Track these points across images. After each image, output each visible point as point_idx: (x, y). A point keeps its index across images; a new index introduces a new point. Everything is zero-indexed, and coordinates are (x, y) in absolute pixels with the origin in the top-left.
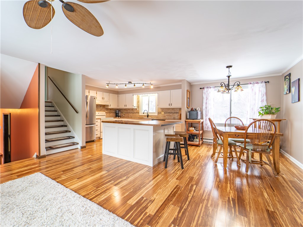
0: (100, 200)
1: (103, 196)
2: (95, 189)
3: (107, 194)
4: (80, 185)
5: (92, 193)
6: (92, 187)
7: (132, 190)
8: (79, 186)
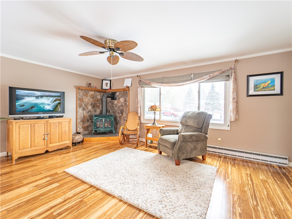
0: (83, 186)
1: (79, 190)
2: (85, 199)
3: (73, 193)
4: (104, 205)
5: (89, 194)
6: (88, 202)
7: (40, 198)
8: (106, 204)
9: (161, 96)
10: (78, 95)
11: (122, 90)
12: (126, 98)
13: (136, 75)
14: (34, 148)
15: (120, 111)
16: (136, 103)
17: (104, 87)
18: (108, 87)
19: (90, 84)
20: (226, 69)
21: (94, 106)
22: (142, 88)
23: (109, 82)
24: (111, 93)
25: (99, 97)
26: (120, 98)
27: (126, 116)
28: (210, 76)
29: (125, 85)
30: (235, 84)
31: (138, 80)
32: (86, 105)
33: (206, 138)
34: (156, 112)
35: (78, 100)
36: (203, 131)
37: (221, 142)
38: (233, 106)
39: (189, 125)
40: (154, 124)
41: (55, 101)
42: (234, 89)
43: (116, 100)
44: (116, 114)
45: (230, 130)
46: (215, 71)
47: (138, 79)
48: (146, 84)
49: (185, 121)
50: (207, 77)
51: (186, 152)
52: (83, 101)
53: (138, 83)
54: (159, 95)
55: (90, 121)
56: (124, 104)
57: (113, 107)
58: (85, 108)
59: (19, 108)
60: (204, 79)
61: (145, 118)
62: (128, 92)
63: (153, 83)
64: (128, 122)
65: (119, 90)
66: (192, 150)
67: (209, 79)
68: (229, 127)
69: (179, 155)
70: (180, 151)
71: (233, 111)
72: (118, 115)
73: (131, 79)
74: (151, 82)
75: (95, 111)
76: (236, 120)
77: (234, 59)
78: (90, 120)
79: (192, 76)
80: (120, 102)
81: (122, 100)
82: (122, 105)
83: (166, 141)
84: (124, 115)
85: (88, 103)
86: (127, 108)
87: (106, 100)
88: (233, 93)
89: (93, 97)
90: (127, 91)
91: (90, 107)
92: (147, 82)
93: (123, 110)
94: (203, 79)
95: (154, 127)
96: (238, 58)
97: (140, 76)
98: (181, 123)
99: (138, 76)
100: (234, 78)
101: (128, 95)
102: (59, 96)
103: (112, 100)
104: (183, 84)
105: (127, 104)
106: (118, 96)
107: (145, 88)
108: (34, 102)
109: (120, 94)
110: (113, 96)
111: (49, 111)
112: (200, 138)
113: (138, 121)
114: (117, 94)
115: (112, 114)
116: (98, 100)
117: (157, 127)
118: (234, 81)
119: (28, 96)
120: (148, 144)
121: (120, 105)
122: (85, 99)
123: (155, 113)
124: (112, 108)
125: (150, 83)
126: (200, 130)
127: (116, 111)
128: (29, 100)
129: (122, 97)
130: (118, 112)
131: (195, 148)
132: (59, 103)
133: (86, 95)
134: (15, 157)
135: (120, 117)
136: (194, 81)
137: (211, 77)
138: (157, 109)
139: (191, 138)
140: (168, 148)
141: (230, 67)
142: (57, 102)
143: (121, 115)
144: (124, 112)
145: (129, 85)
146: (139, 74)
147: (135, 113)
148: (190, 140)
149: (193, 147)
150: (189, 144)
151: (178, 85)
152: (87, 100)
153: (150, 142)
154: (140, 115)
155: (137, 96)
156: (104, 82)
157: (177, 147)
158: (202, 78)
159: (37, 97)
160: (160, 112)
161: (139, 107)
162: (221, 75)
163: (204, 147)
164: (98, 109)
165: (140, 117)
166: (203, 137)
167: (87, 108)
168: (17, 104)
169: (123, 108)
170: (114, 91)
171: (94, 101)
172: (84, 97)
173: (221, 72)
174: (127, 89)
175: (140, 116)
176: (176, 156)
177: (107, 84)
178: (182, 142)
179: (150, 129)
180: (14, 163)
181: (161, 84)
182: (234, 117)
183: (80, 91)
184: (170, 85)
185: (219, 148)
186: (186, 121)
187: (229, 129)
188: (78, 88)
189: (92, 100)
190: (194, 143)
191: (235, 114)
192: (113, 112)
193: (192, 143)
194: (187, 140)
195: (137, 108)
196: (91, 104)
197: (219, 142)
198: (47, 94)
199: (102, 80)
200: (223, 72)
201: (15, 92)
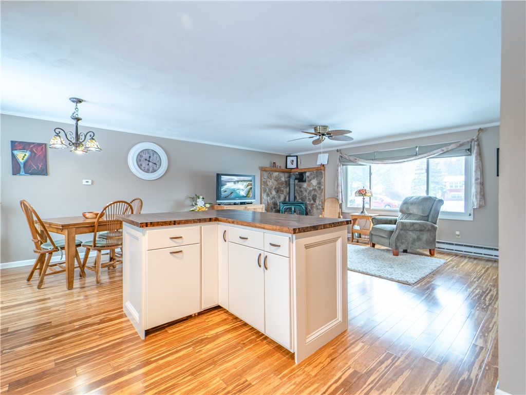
9: (372, 176)
10: (263, 178)
11: (315, 169)
12: (320, 180)
13: (336, 149)
15: (311, 198)
16: (336, 187)
17: (290, 166)
18: (294, 166)
19: (274, 163)
20: (466, 141)
21: (278, 191)
22: (344, 166)
23: (295, 159)
24: (297, 173)
25: (283, 179)
26: (311, 180)
27: (320, 203)
28: (443, 151)
29: (319, 163)
30: (479, 160)
31: (339, 156)
32: (270, 190)
33: (435, 229)
34: (365, 197)
35: (262, 183)
36: (430, 220)
37: (460, 237)
38: (476, 188)
39: (412, 212)
40: (362, 212)
41: (248, 186)
42: (476, 167)
43: (305, 182)
44: (305, 201)
45: (472, 220)
46: (450, 144)
47: (339, 154)
48: (350, 161)
49: (406, 208)
50: (439, 151)
51: (407, 243)
52: (267, 185)
53: (338, 160)
54: (369, 175)
55: (274, 210)
56: (317, 188)
57: (302, 191)
58: (269, 193)
59: (223, 194)
60: (434, 154)
61: (349, 206)
62: (323, 171)
63: (360, 160)
64: (325, 211)
65: (309, 170)
66: (414, 241)
67: (441, 154)
68: (472, 216)
69: (398, 245)
70: (399, 240)
71: (476, 195)
72: (308, 202)
73: (327, 154)
74: (358, 159)
75: (279, 197)
76: (480, 207)
77: (478, 127)
78: (274, 208)
79: (417, 149)
80: (312, 185)
81: (314, 182)
82: (315, 190)
83: (381, 230)
84: (317, 202)
85: (272, 187)
86: (321, 192)
87: (294, 183)
88: (475, 171)
89: (277, 179)
90: (321, 170)
91: (274, 193)
92: (352, 158)
93: (316, 196)
94: (432, 155)
95: (363, 216)
96: (482, 126)
97: (340, 150)
98: (401, 211)
99: (337, 151)
100: (477, 153)
101: (323, 175)
102: (251, 181)
103: (299, 182)
104: (404, 161)
105: (322, 187)
106: (308, 177)
107: (348, 166)
108: (233, 187)
109: (311, 174)
110: (301, 178)
111: (243, 196)
112: (425, 227)
113: (339, 210)
114: (308, 174)
115: (300, 200)
116: (282, 184)
117: (368, 217)
118: (476, 156)
119: (229, 182)
120: (355, 237)
121: (311, 189)
122: (269, 182)
123: (364, 199)
124: (300, 194)
125: (356, 159)
126: (426, 218)
127: (305, 196)
128: (230, 186)
129: (314, 179)
130: (309, 199)
131: (419, 239)
132: (251, 188)
133: (270, 177)
135: (312, 204)
136: (420, 156)
137: (445, 151)
138: (367, 194)
139: (413, 225)
140: (383, 237)
141: (472, 138)
142: (249, 187)
143: (312, 202)
144: (317, 198)
145: (325, 163)
146: (339, 148)
147: (334, 199)
148: (412, 228)
149: (416, 238)
150: (411, 233)
151: (397, 163)
152: (271, 184)
153: (357, 235)
154: (341, 202)
155: (337, 177)
156: (289, 159)
157: (395, 235)
158: (431, 153)
159: (235, 182)
160: (370, 198)
161: (340, 191)
162: (458, 149)
163: (431, 239)
164: (282, 195)
165: (341, 206)
166: (430, 227)
167: (271, 194)
168: (222, 189)
169: (316, 193)
170: (303, 171)
171: (278, 184)
172: (268, 180)
173: (458, 145)
174: (322, 168)
175: (341, 204)
176: (394, 245)
177: (293, 161)
178: (402, 230)
179: (357, 219)
181: (372, 161)
182: (477, 204)
183: (264, 173)
184: (385, 162)
185: (456, 245)
186: (408, 209)
187: (471, 218)
188: (263, 169)
189: (276, 183)
190: (418, 233)
191: (478, 199)
192: (302, 199)
193: (414, 233)
194: (408, 228)
195: (337, 192)
196: (275, 188)
197: (457, 237)
198: (242, 178)
199: (287, 156)
200: (461, 145)
201: (221, 177)
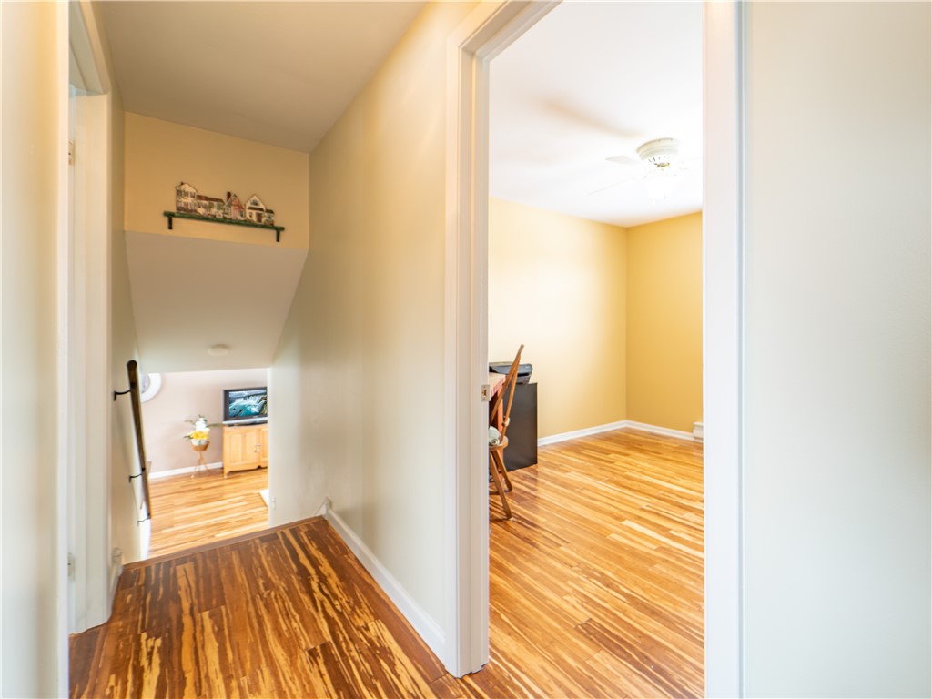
14: (244, 462)
41: (260, 400)
59: (232, 412)
102: (263, 394)
108: (243, 404)
111: (256, 414)
119: (238, 398)
128: (239, 402)
134: (227, 470)
142: (263, 401)
168: (230, 406)
180: (225, 477)
198: (253, 392)
201: (229, 394)
